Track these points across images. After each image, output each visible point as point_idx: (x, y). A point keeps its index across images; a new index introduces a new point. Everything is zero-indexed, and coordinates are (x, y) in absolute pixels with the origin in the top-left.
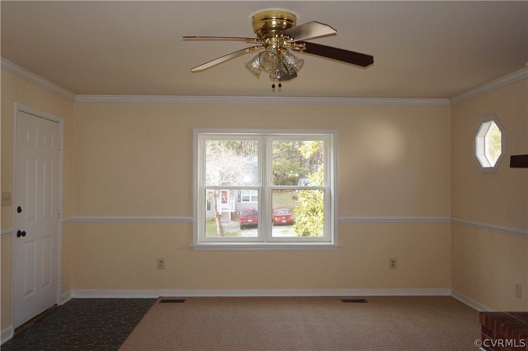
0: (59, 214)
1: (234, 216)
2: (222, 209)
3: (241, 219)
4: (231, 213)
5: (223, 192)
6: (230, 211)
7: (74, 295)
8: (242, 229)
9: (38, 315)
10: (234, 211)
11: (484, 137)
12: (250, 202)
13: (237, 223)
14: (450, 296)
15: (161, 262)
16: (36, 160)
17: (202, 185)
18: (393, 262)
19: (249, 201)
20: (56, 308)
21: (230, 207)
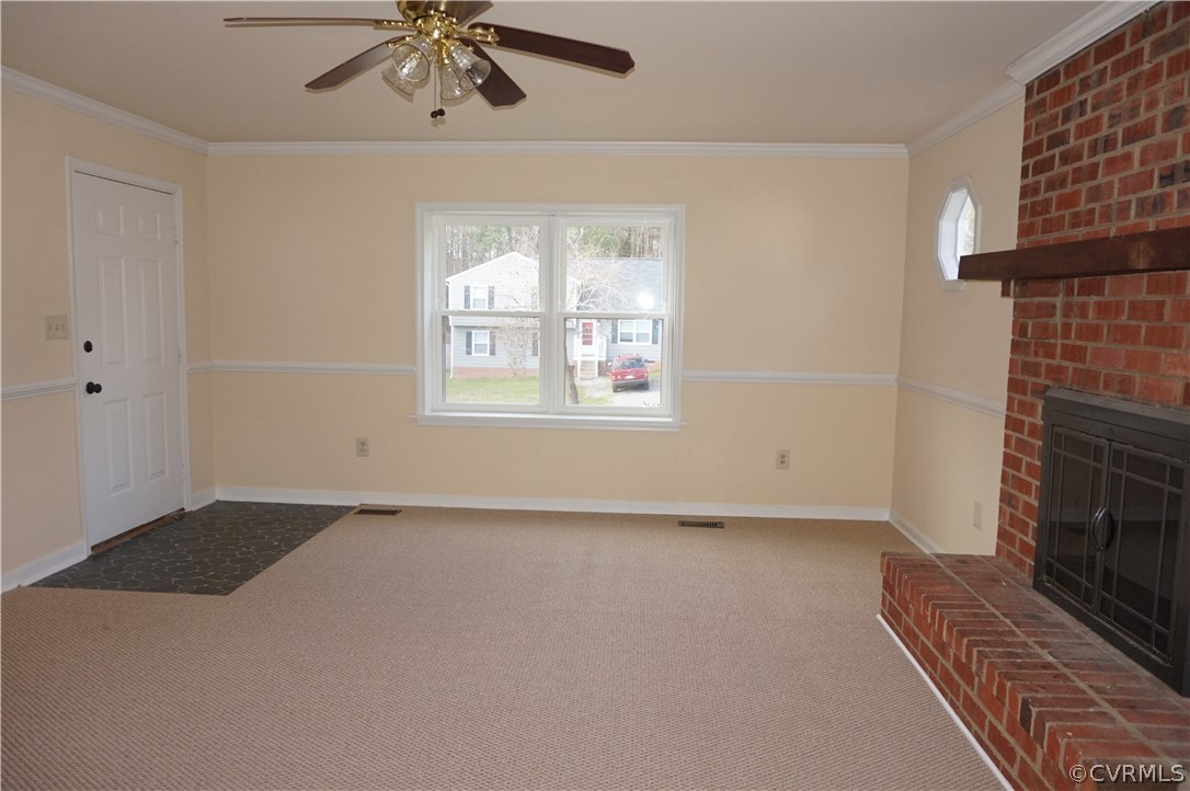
0: (180, 356)
1: (603, 369)
2: (584, 355)
3: (614, 374)
4: (599, 362)
5: (584, 325)
6: (596, 359)
7: (221, 494)
8: (615, 391)
9: (143, 526)
10: (604, 359)
11: (957, 221)
12: (634, 343)
13: (608, 381)
14: (887, 522)
15: (363, 444)
16: (123, 261)
17: (436, 308)
18: (783, 457)
19: (631, 341)
20: (181, 515)
21: (597, 351)
